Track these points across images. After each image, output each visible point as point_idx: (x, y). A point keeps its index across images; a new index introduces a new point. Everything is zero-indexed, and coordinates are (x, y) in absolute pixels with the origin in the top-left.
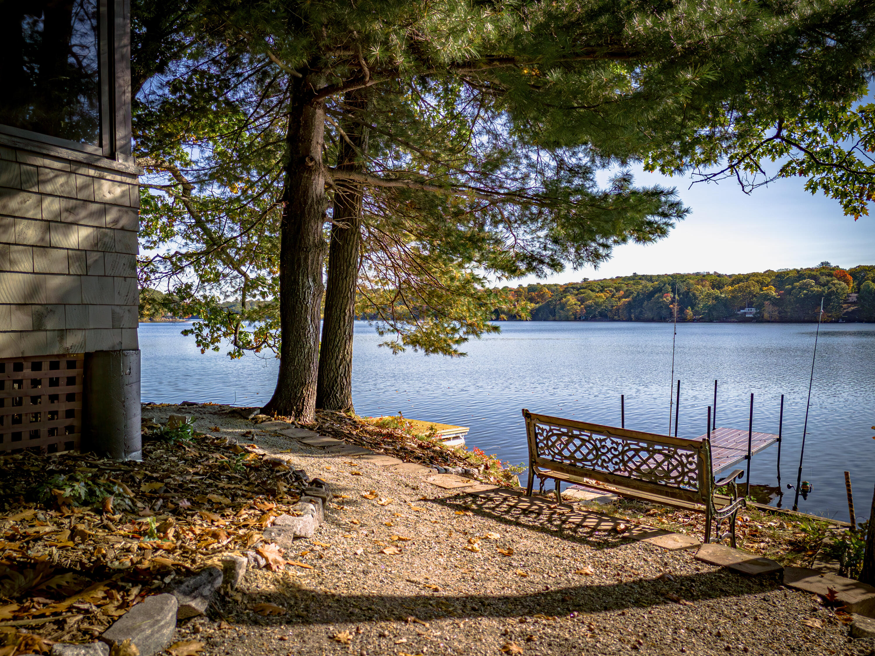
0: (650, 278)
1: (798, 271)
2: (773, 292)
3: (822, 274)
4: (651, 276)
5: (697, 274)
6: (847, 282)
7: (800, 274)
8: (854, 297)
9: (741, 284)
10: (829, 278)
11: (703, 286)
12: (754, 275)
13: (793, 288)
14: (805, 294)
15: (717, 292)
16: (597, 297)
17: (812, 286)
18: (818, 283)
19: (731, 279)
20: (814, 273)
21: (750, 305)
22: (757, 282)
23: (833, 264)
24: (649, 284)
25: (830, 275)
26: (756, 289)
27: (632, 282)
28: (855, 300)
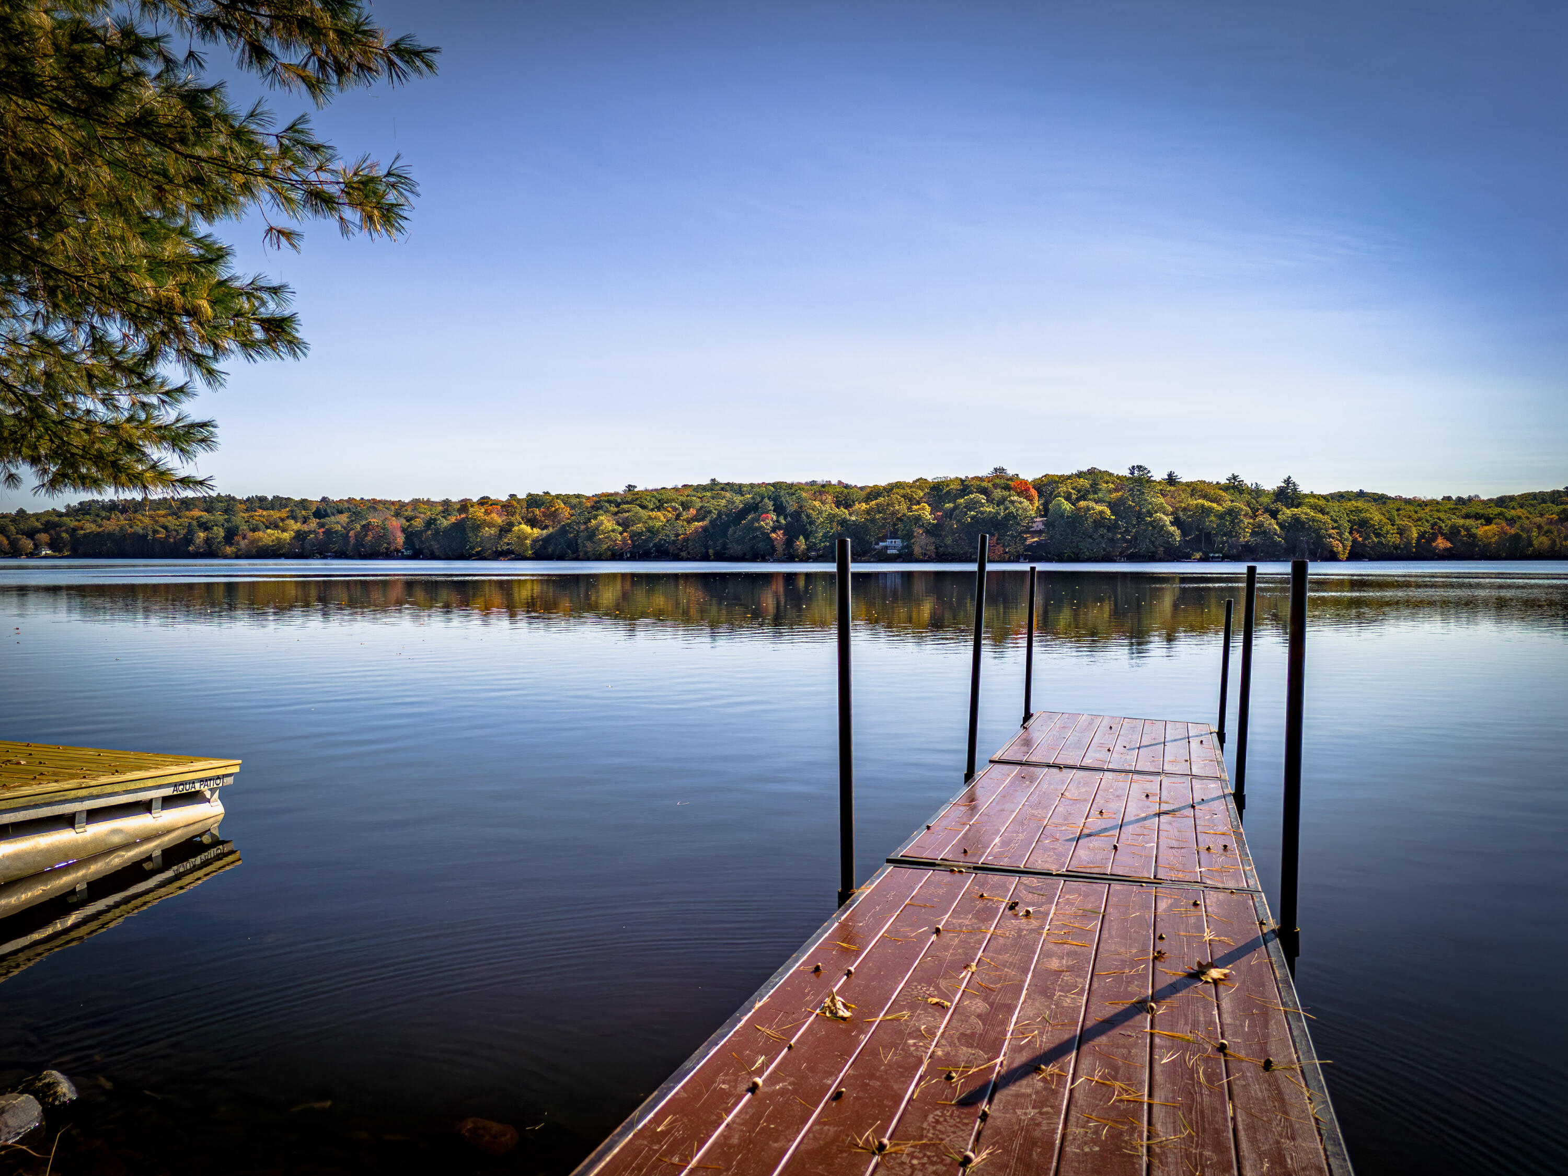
0: (738, 489)
1: (962, 481)
2: (926, 513)
3: (995, 486)
4: (740, 486)
5: (813, 483)
6: (1031, 500)
7: (965, 486)
8: (1039, 523)
9: (880, 500)
10: (1006, 493)
11: (823, 503)
12: (899, 485)
13: (955, 508)
14: (973, 518)
15: (843, 512)
16: (650, 518)
17: (983, 505)
18: (990, 500)
19: (864, 493)
20: (984, 484)
21: (894, 535)
22: (904, 496)
23: (1011, 472)
24: (738, 499)
25: (1007, 488)
26: (902, 508)
27: (709, 494)
28: (1041, 527)
